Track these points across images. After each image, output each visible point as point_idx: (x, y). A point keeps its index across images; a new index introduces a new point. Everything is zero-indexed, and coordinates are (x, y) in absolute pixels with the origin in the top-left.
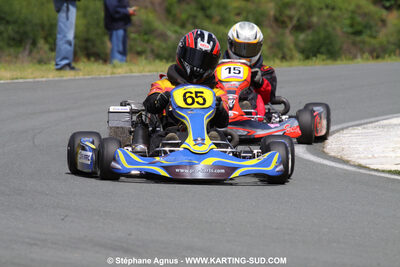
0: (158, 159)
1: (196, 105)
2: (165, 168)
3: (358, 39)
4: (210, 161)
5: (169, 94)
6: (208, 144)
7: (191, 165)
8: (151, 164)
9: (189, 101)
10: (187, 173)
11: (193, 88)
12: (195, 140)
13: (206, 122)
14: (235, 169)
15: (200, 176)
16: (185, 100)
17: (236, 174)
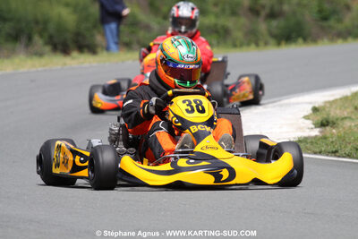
3: (325, 24)
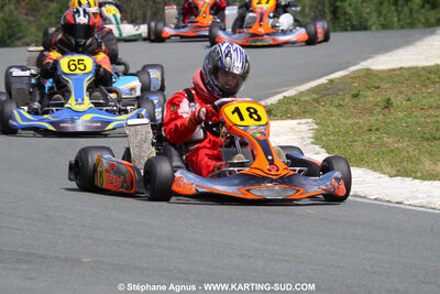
0: (46, 116)
1: (77, 71)
2: (52, 123)
4: (88, 117)
5: (56, 62)
6: (87, 103)
7: (73, 121)
8: (40, 120)
9: (73, 67)
10: (69, 126)
11: (76, 57)
12: (76, 100)
13: (85, 85)
14: (109, 122)
15: (80, 128)
16: (69, 67)
17: (110, 127)
